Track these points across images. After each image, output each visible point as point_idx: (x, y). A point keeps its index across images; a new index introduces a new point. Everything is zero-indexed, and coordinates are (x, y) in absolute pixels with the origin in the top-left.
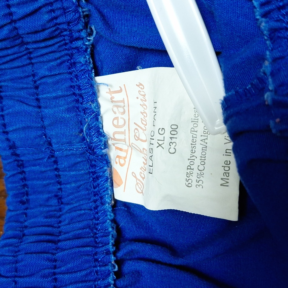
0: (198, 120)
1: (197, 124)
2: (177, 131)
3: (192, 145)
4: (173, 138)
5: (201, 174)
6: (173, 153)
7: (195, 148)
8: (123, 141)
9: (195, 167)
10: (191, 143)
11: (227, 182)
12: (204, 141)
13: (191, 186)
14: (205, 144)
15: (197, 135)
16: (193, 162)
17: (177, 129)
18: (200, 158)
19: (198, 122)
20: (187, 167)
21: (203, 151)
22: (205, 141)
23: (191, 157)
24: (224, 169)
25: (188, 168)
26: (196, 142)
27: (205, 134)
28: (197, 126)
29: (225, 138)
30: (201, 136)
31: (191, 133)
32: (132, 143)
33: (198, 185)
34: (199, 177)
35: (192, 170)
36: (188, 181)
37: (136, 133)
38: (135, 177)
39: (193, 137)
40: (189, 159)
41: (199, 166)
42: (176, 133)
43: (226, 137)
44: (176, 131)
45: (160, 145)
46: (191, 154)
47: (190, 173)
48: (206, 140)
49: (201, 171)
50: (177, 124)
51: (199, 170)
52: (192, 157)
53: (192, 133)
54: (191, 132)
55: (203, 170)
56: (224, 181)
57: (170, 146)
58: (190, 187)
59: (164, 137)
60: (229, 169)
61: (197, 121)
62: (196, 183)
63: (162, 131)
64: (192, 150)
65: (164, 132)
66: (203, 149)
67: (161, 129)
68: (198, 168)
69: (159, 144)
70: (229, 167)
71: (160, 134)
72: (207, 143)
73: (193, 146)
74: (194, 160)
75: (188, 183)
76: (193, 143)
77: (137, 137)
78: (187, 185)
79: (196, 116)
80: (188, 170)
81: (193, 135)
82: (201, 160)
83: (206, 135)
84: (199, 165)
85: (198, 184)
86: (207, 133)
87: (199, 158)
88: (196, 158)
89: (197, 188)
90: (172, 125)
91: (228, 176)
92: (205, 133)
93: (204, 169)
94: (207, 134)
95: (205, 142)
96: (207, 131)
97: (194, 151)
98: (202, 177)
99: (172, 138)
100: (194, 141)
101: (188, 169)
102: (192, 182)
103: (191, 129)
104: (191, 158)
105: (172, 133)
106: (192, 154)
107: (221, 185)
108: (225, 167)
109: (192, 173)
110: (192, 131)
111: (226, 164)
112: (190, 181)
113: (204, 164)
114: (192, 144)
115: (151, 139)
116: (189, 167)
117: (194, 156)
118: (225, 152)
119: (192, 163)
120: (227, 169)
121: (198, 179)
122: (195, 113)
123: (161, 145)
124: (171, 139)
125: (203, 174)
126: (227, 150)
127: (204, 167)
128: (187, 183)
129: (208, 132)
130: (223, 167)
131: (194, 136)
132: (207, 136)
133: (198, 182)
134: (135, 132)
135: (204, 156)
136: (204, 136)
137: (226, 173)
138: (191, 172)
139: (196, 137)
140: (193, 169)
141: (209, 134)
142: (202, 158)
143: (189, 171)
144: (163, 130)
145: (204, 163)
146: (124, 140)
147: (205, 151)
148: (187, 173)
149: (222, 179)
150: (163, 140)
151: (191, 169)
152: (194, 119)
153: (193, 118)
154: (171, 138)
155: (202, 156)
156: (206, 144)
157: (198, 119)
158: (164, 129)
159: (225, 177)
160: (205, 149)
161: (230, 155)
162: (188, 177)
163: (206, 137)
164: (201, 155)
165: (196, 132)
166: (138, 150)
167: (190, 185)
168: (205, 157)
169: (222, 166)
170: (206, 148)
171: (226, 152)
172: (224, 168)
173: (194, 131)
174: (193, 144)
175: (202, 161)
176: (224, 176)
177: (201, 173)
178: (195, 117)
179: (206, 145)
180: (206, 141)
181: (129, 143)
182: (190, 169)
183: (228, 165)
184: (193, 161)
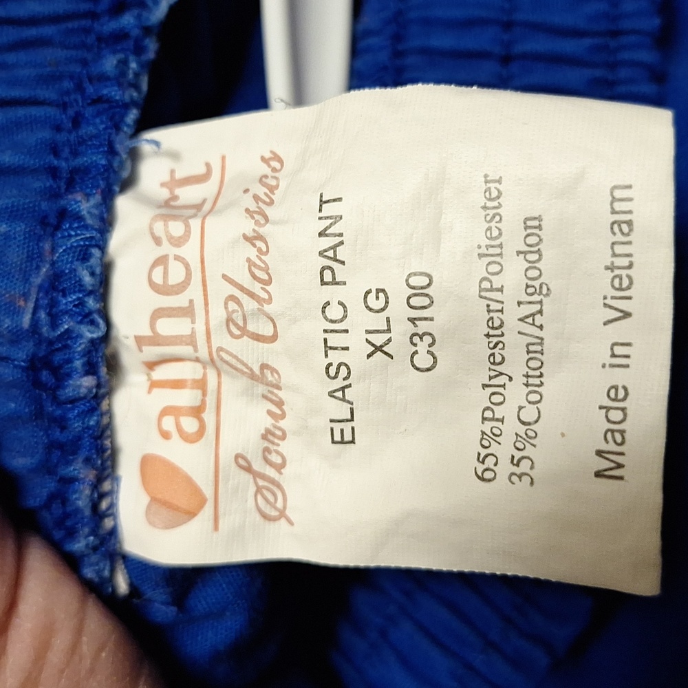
0: (502, 248)
1: (499, 264)
2: (431, 294)
3: (491, 339)
4: (420, 319)
5: (526, 434)
6: (428, 370)
7: (503, 349)
8: (187, 344)
9: (506, 411)
10: (486, 333)
11: (620, 466)
12: (530, 320)
13: (494, 478)
14: (537, 332)
15: (502, 303)
16: (501, 394)
17: (432, 287)
18: (525, 380)
19: (500, 255)
20: (483, 414)
21: (531, 355)
22: (533, 320)
23: (491, 378)
24: (607, 417)
25: (485, 416)
26: (501, 326)
27: (532, 294)
28: (501, 271)
29: (606, 301)
30: (519, 303)
31: (481, 297)
32: (220, 349)
33: (516, 474)
34: (522, 447)
35: (499, 424)
36: (483, 462)
37: (234, 311)
38: (248, 469)
39: (489, 311)
40: (484, 386)
41: (521, 408)
42: (426, 301)
43: (609, 297)
44: (427, 295)
45: (378, 349)
46: (490, 369)
47: (494, 434)
48: (538, 317)
49: (529, 424)
50: (428, 271)
51: (524, 423)
52: (496, 376)
53: (485, 298)
54: (483, 294)
55: (536, 421)
56: (607, 462)
57: (415, 345)
58: (489, 480)
59: (388, 320)
60: (625, 415)
61: (498, 251)
62: (511, 465)
63: (377, 298)
64: (493, 354)
65: (387, 302)
66: (532, 348)
67: (374, 292)
68: (518, 416)
69: (373, 345)
70: (623, 410)
71: (370, 309)
72: (541, 327)
73: (495, 340)
74: (503, 386)
75: (485, 466)
76: (492, 332)
77: (236, 325)
78: (480, 475)
79: (493, 236)
80: (486, 422)
81: (488, 306)
82: (527, 385)
83: (536, 298)
84: (523, 405)
85: (518, 470)
86: (538, 291)
87: (519, 380)
88: (511, 379)
89: (513, 483)
90: (409, 275)
91: (622, 443)
92: (531, 290)
93: (539, 417)
94: (540, 293)
95: (533, 324)
96: (537, 284)
97: (498, 359)
98: (532, 444)
99: (415, 319)
100: (496, 325)
101: (484, 419)
102: (496, 464)
103: (481, 282)
104: (493, 382)
105: (413, 301)
106: (493, 367)
107: (598, 474)
108: (608, 409)
109: (499, 433)
110: (487, 290)
111: (613, 400)
112: (490, 462)
113: (539, 402)
114: (488, 335)
115: (325, 331)
116: (488, 414)
117: (502, 374)
118: (610, 353)
119: (496, 399)
120: (616, 415)
121: (518, 455)
122: (487, 225)
123: (381, 346)
124: (414, 323)
125: (534, 435)
126: (616, 348)
127: (539, 412)
128: (480, 468)
129: (541, 287)
130: (604, 411)
131: (494, 306)
132: (541, 302)
133: (518, 465)
134: (230, 310)
135: (537, 373)
136: (530, 303)
137: (613, 431)
138: (495, 431)
139: (501, 311)
140: (502, 420)
141: (547, 295)
142: (531, 381)
143: (487, 427)
144: (381, 295)
145: (538, 397)
146: (191, 340)
147: (538, 356)
148: (483, 433)
149: (599, 453)
150: (386, 328)
151: (497, 420)
152: (487, 247)
153: (483, 245)
154: (413, 320)
155: (531, 373)
156: (539, 330)
157: (501, 244)
158: (383, 291)
159: (612, 447)
160: (538, 348)
161: (627, 366)
162: (486, 447)
163: (538, 307)
164: (528, 370)
165: (501, 290)
166: (243, 373)
167: (488, 475)
168: (541, 375)
169: (601, 408)
170: (541, 344)
171: (613, 355)
172: (607, 412)
173: (491, 290)
174: (493, 336)
175: (531, 388)
176: (607, 442)
177: (528, 432)
178: (491, 238)
179: (540, 336)
180: (539, 320)
181: (210, 347)
182: (493, 419)
183: (620, 401)
184: (501, 390)
